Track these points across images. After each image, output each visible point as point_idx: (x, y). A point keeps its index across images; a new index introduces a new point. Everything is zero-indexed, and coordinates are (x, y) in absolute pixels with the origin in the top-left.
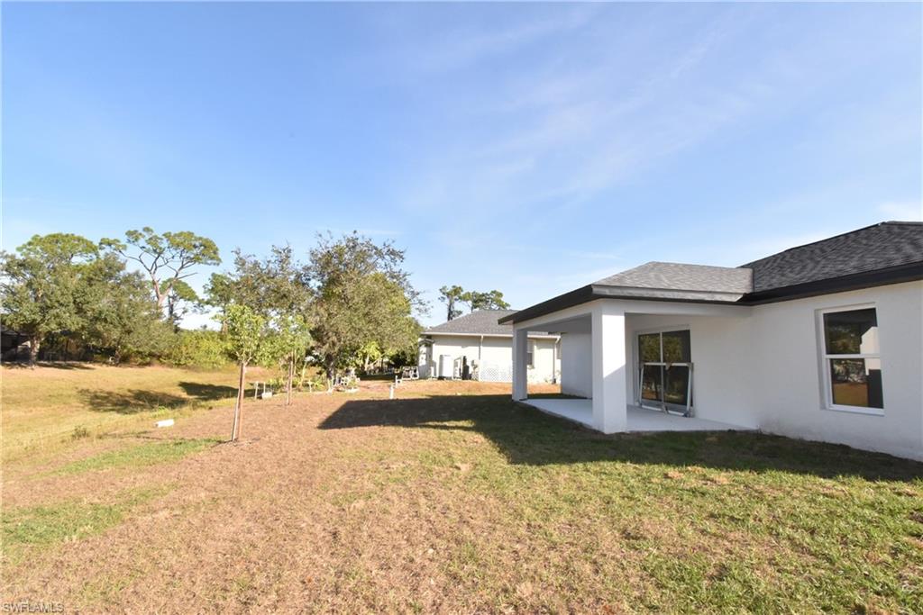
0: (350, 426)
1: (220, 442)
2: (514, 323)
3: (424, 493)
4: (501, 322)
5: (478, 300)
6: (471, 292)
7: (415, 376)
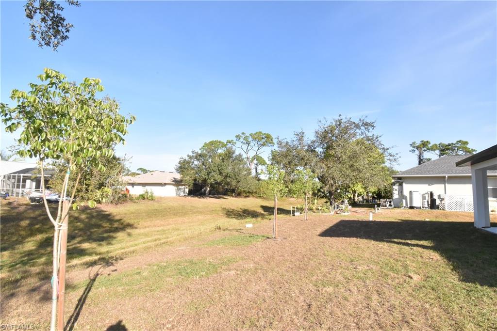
0: (338, 236)
1: (268, 238)
2: (472, 164)
3: (377, 291)
4: (458, 164)
5: (444, 149)
6: (438, 143)
7: (391, 205)
